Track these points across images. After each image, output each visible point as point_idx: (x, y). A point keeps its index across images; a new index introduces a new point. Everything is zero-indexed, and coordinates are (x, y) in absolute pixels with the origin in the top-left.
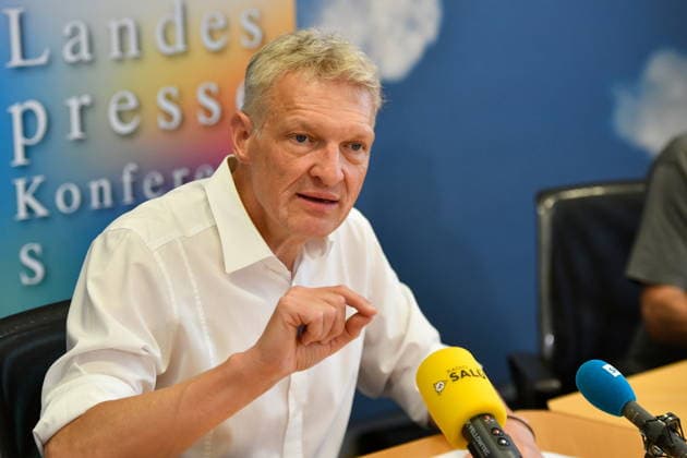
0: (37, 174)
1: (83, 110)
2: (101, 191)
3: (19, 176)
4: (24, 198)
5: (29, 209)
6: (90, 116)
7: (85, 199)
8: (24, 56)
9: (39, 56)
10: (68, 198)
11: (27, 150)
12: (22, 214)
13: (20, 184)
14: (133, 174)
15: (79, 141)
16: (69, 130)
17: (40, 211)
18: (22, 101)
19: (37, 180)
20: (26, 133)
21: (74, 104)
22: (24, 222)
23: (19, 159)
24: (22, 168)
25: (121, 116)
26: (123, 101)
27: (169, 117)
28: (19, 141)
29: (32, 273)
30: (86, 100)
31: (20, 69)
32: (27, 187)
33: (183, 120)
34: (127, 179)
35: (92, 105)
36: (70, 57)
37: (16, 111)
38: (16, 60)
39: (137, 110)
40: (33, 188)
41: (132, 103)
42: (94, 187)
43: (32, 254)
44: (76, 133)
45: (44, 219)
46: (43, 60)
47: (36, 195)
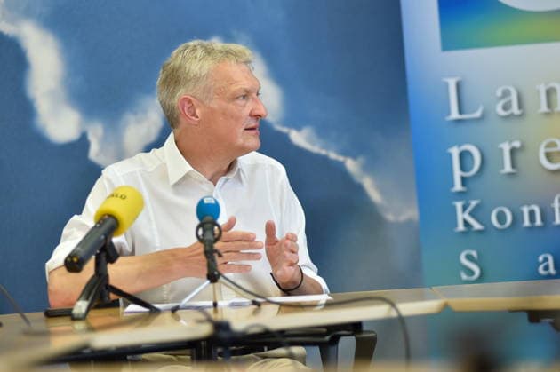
0: (473, 199)
1: (513, 151)
2: (532, 214)
3: (458, 200)
4: (461, 216)
5: (466, 223)
6: (520, 157)
7: (517, 218)
8: (461, 111)
9: (474, 111)
10: (501, 218)
11: (464, 180)
12: (461, 227)
13: (459, 205)
15: (510, 174)
16: (502, 167)
17: (477, 226)
18: (460, 145)
19: (474, 203)
20: (463, 168)
21: (506, 148)
22: (463, 233)
23: (458, 187)
24: (460, 193)
25: (549, 156)
26: (553, 145)
28: (457, 173)
29: (470, 272)
30: (517, 144)
31: (458, 121)
32: (464, 208)
34: (557, 205)
35: (522, 148)
36: (503, 113)
37: (455, 152)
38: (455, 115)
40: (469, 209)
42: (526, 210)
43: (469, 257)
44: (508, 168)
45: (479, 232)
46: (478, 114)
47: (472, 214)
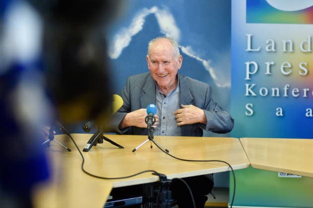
0: (253, 83)
1: (271, 66)
2: (276, 91)
3: (247, 83)
4: (248, 90)
5: (249, 93)
6: (273, 68)
7: (270, 93)
8: (251, 48)
9: (257, 49)
10: (263, 92)
11: (250, 75)
12: (247, 94)
13: (247, 85)
14: (287, 87)
15: (269, 75)
16: (266, 71)
17: (254, 94)
18: (250, 61)
19: (253, 85)
20: (250, 71)
21: (268, 64)
22: (248, 96)
23: (248, 78)
24: (248, 80)
25: (284, 69)
26: (286, 65)
27: (303, 71)
28: (248, 73)
29: (249, 112)
30: (272, 63)
31: (250, 52)
32: (249, 87)
33: (308, 73)
34: (286, 89)
35: (274, 65)
36: (268, 50)
37: (248, 64)
38: (249, 49)
39: (291, 68)
40: (251, 87)
41: (290, 66)
42: (273, 90)
43: (249, 106)
44: (268, 72)
45: (254, 96)
46: (258, 50)
47: (252, 89)
